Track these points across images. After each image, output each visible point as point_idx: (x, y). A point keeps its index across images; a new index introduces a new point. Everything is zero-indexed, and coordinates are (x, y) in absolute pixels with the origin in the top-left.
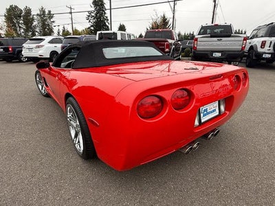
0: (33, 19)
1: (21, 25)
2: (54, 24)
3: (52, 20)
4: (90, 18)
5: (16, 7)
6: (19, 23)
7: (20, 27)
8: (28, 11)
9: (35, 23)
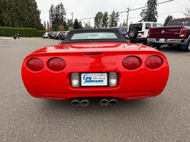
0: (108, 18)
1: (101, 23)
2: (118, 20)
3: (118, 18)
4: (143, 14)
5: (101, 12)
6: (100, 21)
7: (100, 24)
8: (106, 14)
9: (108, 21)
